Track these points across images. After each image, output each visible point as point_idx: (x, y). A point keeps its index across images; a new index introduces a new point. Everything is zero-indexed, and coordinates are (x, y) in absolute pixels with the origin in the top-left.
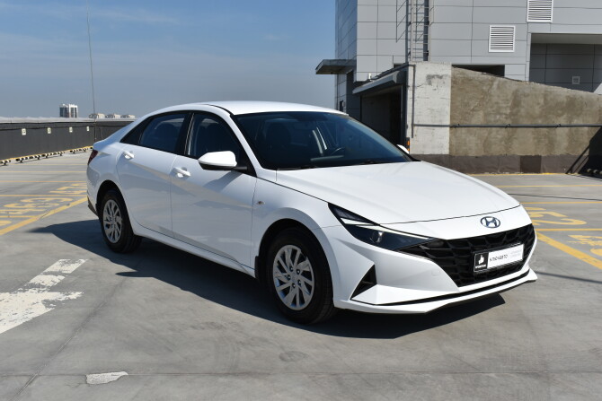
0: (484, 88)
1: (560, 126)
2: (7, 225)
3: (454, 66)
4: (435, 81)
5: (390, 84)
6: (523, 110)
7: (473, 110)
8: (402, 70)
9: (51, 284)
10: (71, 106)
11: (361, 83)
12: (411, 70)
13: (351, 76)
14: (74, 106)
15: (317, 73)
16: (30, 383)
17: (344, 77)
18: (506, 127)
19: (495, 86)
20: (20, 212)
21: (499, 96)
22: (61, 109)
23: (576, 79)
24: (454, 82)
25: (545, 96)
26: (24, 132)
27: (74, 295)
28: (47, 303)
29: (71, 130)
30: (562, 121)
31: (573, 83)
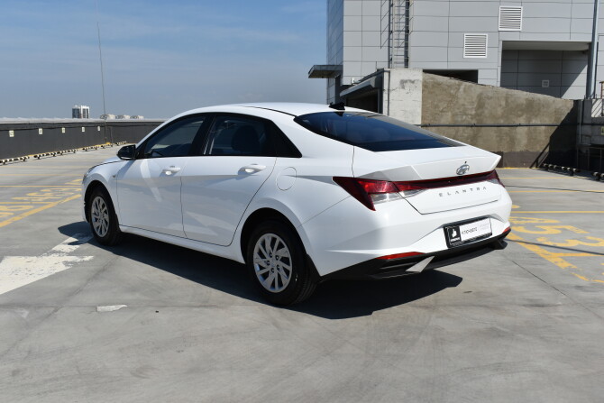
0: (452, 91)
1: (520, 125)
2: (31, 209)
3: (425, 71)
4: (408, 85)
5: (369, 87)
6: (486, 112)
7: (442, 111)
8: (379, 75)
9: (69, 251)
10: (83, 107)
11: (347, 87)
12: (386, 75)
13: (339, 79)
14: (85, 107)
15: (310, 77)
16: (56, 311)
17: (333, 81)
18: (472, 126)
19: (461, 90)
20: (41, 199)
21: (465, 99)
22: (74, 110)
23: (546, 83)
24: (425, 86)
25: (507, 99)
26: (41, 131)
27: (87, 258)
28: (66, 263)
29: (83, 129)
30: (522, 121)
31: (543, 86)
